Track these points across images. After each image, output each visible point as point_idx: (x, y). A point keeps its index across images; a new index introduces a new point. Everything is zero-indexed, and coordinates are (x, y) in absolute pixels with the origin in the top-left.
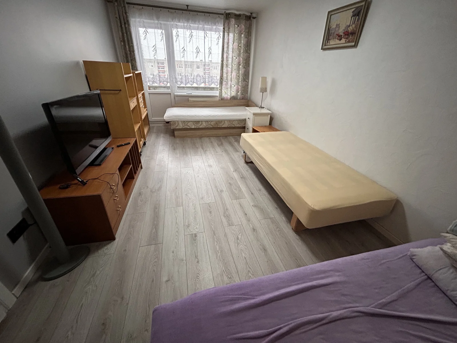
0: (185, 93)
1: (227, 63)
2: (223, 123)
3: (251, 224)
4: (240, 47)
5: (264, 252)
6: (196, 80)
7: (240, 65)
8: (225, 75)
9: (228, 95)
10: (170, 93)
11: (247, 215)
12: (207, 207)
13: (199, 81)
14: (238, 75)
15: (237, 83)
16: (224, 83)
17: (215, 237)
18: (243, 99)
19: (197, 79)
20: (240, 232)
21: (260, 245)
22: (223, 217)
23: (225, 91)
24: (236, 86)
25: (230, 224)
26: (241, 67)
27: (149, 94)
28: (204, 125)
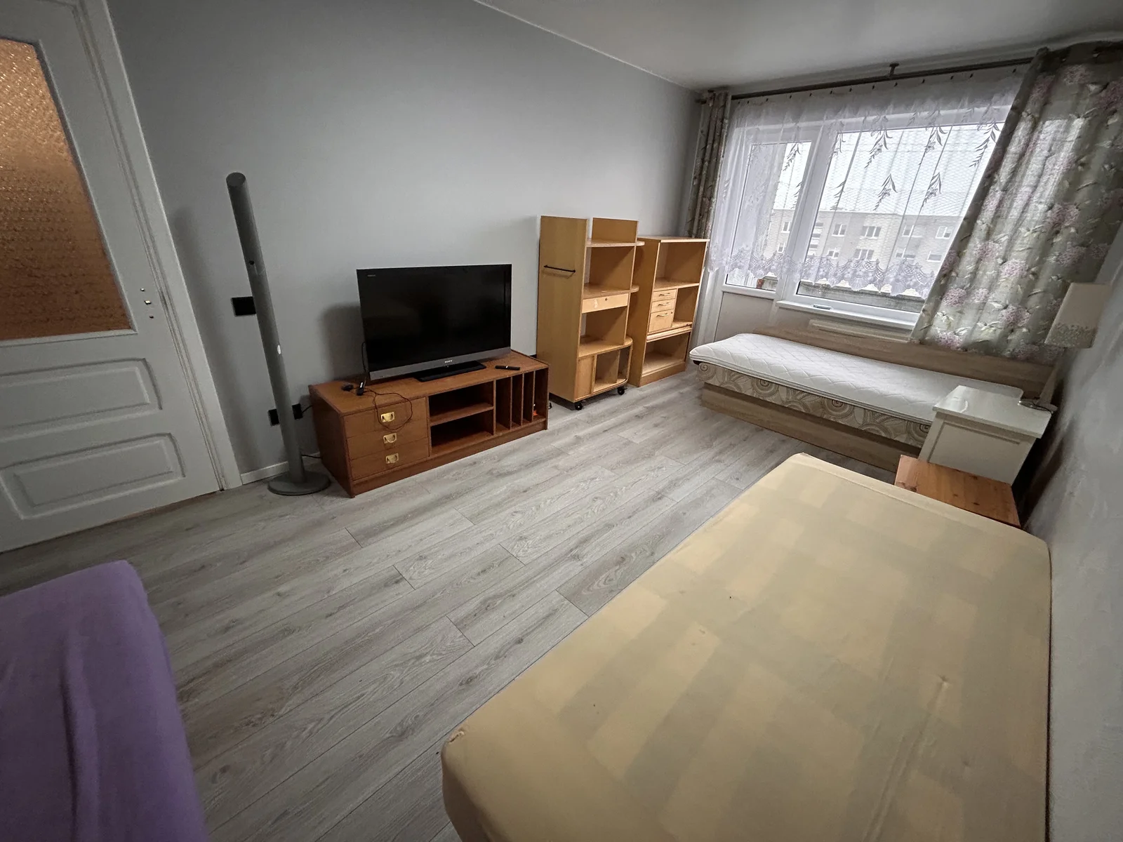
0: (809, 304)
1: (992, 226)
2: (846, 411)
3: (485, 667)
4: (1082, 165)
5: (394, 734)
6: (851, 272)
7: (1057, 232)
8: (967, 266)
9: (958, 334)
10: (772, 298)
11: (519, 645)
12: (497, 560)
13: (859, 276)
14: (1033, 269)
15: (1020, 298)
16: (954, 292)
17: (408, 613)
18: (1029, 359)
19: (855, 271)
20: (444, 653)
21: (417, 716)
22: (481, 598)
23: (951, 318)
24: (1010, 306)
25: (461, 625)
26: (1058, 239)
27: (724, 292)
28: (781, 397)
